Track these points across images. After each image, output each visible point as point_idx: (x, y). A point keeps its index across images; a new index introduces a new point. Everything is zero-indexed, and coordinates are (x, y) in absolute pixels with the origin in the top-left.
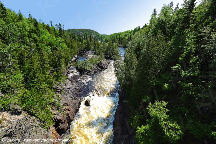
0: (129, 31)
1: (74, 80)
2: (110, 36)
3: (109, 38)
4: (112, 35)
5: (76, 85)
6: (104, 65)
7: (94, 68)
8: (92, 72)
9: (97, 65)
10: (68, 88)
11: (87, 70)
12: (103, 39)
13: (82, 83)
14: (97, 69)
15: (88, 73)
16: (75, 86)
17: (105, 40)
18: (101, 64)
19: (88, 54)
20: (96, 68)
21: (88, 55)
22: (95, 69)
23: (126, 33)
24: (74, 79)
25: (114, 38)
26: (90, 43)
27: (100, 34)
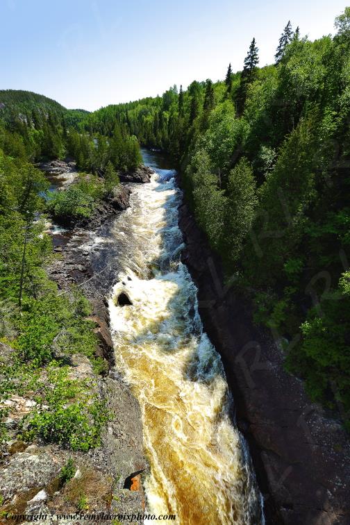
0: (151, 98)
1: (60, 249)
2: (98, 114)
3: (96, 119)
4: (102, 110)
5: (71, 261)
6: (120, 197)
7: (98, 210)
8: (98, 220)
9: (103, 199)
10: (56, 273)
11: (80, 216)
12: (79, 124)
13: (86, 253)
14: (106, 212)
15: (86, 224)
16: (71, 264)
17: (86, 125)
18: (113, 197)
19: (57, 171)
20: (102, 209)
21: (58, 175)
22: (101, 213)
23: (145, 106)
24: (58, 247)
25: (111, 119)
26: (54, 137)
27: (65, 109)
